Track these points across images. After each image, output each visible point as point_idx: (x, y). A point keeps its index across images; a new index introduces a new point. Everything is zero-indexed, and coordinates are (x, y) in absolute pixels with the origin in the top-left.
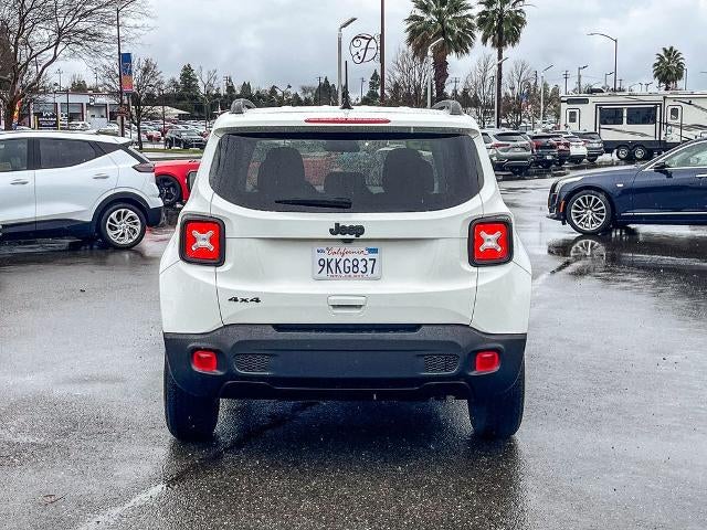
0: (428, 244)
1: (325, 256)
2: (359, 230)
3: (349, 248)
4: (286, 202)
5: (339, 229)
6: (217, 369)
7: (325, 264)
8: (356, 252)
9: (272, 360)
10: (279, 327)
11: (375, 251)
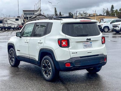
0: (97, 41)
1: (85, 44)
2: (90, 39)
3: (88, 42)
4: (79, 35)
5: (88, 39)
6: (70, 66)
7: (85, 46)
8: (89, 43)
9: (80, 63)
10: (81, 57)
11: (91, 43)
